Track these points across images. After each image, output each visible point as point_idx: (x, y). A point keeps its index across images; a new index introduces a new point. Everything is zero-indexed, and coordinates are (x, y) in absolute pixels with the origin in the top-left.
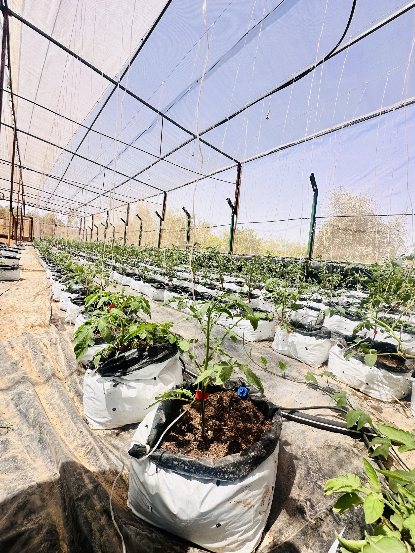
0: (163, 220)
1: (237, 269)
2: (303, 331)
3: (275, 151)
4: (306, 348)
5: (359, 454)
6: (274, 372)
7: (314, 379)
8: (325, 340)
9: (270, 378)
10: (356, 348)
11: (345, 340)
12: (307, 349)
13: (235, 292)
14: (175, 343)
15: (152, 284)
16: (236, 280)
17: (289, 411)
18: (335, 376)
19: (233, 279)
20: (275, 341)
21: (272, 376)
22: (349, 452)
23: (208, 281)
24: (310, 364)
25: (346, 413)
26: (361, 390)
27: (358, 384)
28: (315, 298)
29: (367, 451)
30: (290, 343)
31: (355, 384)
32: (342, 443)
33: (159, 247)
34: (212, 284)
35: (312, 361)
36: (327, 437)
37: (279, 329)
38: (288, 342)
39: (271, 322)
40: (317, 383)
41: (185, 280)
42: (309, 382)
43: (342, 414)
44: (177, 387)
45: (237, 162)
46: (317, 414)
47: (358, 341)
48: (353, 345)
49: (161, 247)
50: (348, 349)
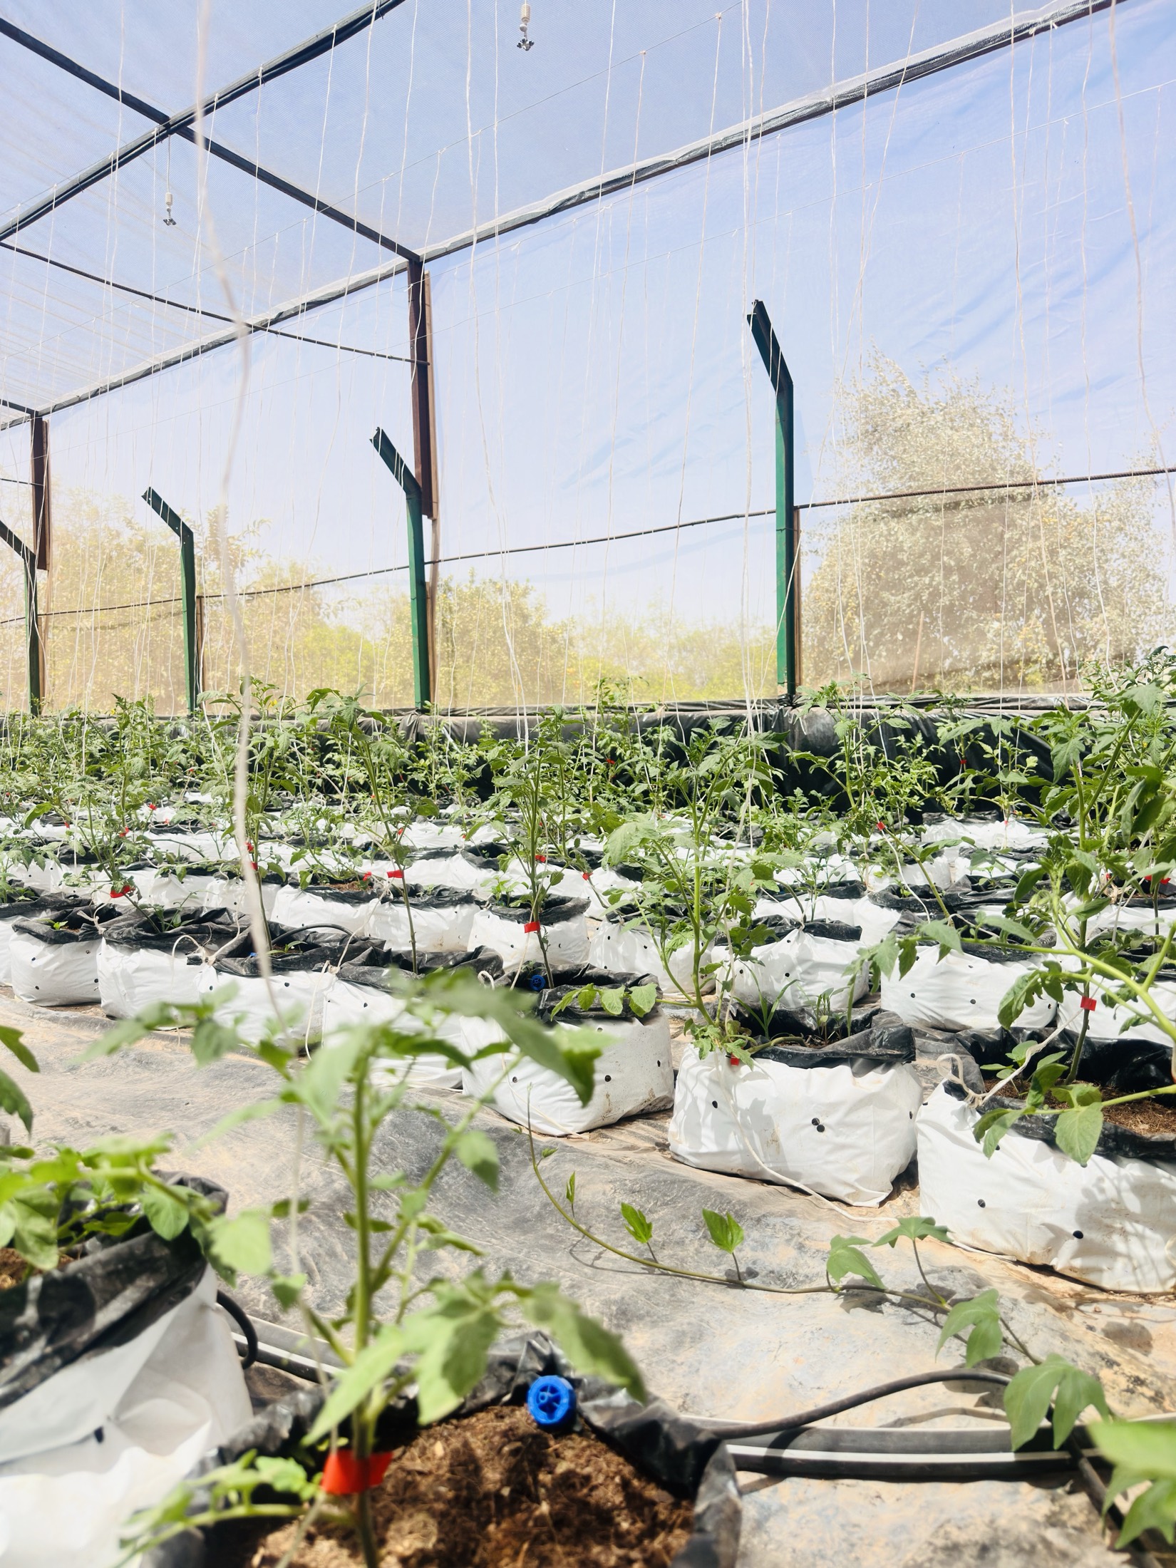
0: (43, 565)
1: (467, 784)
2: (798, 1049)
3: (581, 200)
4: (815, 1122)
5: (1074, 1550)
6: (690, 1268)
7: (862, 1260)
8: (892, 1071)
9: (676, 1303)
10: (1018, 1089)
11: (970, 1059)
12: (821, 1129)
13: (468, 899)
14: (187, 1231)
15: (18, 920)
16: (467, 837)
17: (771, 1437)
18: (944, 1231)
19: (452, 836)
20: (679, 1114)
21: (684, 1290)
22: (1032, 1551)
23: (330, 861)
24: (841, 1192)
25: (1005, 1384)
26: (1058, 1268)
27: (1043, 1244)
28: (834, 879)
29: (1100, 1525)
30: (745, 1113)
31: (1032, 1248)
32: (1002, 1522)
33: (36, 710)
34: (350, 878)
35: (851, 1178)
36: (942, 1511)
37: (688, 1055)
38: (736, 1108)
39: (652, 1027)
40: (876, 1278)
41: (201, 871)
42: (844, 1281)
43: (992, 1395)
44: (225, 1456)
45: (402, 251)
46: (892, 1419)
47: (1024, 1053)
48: (1008, 1076)
49: (46, 711)
50: (988, 1096)
